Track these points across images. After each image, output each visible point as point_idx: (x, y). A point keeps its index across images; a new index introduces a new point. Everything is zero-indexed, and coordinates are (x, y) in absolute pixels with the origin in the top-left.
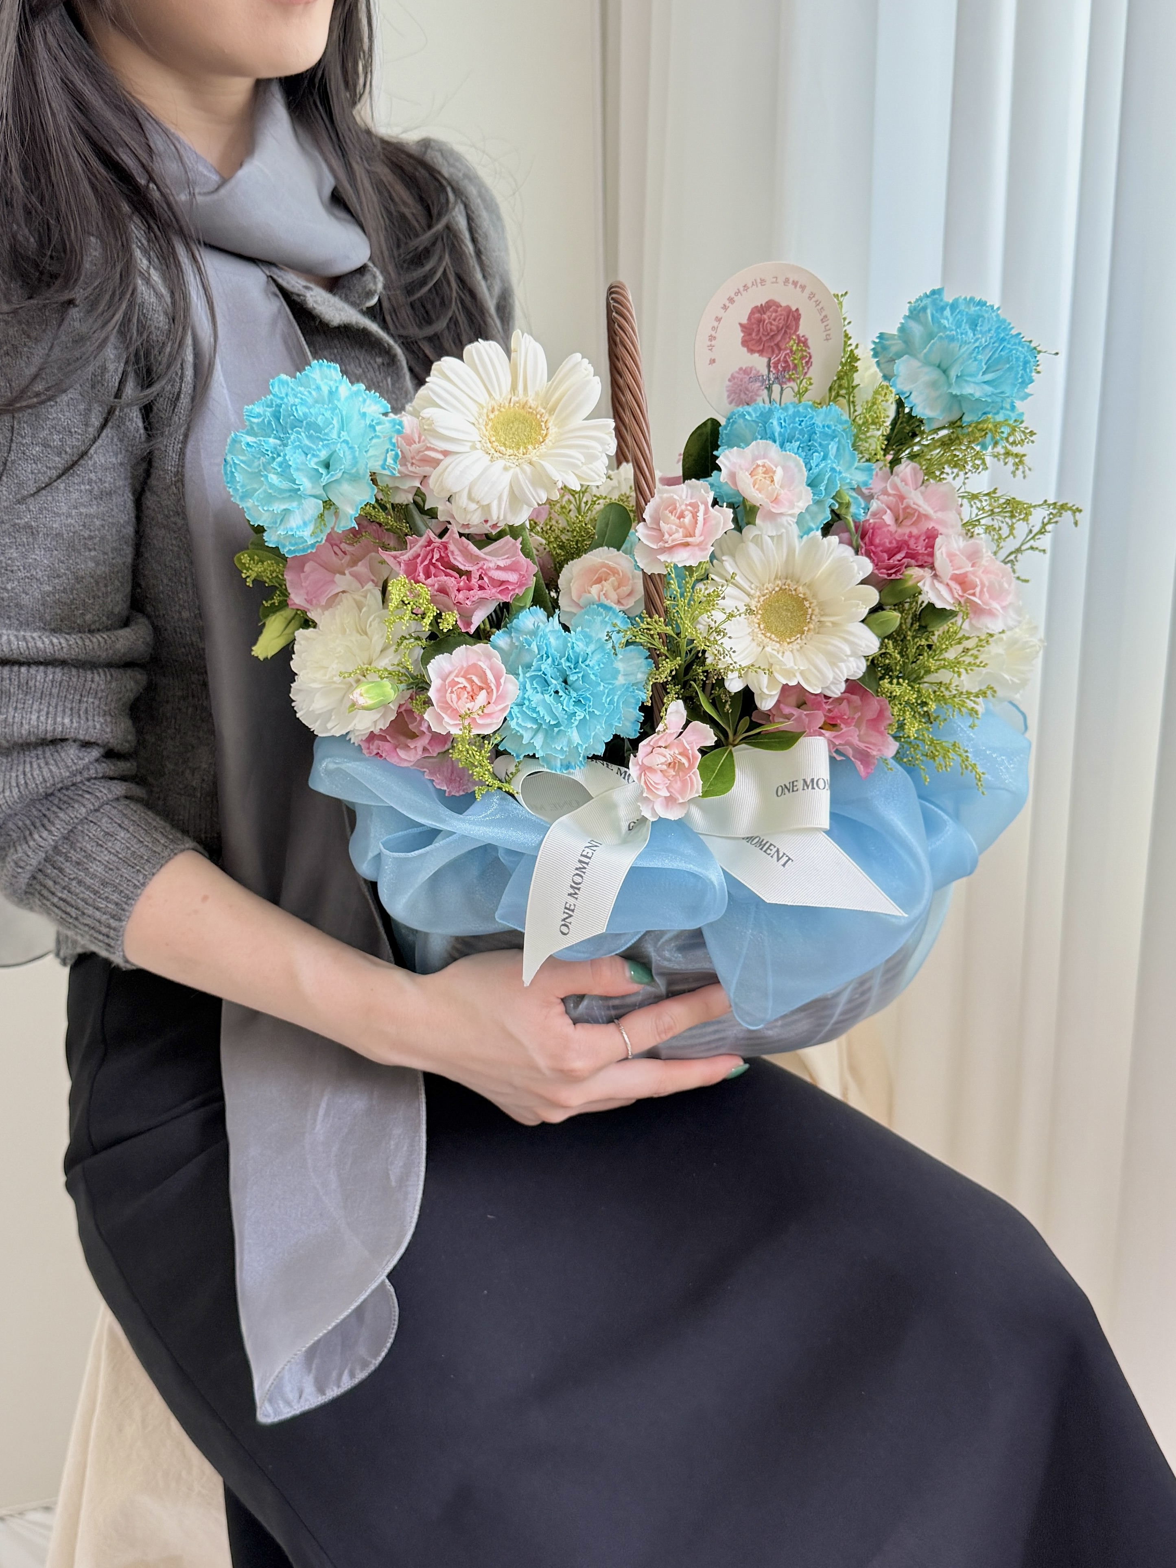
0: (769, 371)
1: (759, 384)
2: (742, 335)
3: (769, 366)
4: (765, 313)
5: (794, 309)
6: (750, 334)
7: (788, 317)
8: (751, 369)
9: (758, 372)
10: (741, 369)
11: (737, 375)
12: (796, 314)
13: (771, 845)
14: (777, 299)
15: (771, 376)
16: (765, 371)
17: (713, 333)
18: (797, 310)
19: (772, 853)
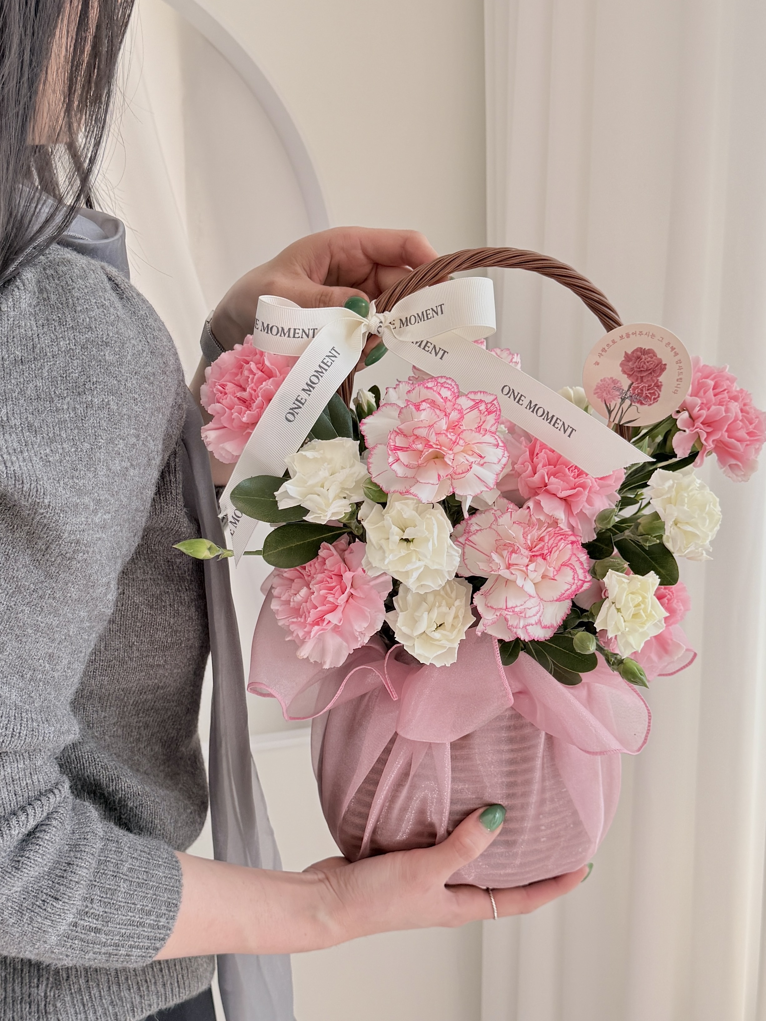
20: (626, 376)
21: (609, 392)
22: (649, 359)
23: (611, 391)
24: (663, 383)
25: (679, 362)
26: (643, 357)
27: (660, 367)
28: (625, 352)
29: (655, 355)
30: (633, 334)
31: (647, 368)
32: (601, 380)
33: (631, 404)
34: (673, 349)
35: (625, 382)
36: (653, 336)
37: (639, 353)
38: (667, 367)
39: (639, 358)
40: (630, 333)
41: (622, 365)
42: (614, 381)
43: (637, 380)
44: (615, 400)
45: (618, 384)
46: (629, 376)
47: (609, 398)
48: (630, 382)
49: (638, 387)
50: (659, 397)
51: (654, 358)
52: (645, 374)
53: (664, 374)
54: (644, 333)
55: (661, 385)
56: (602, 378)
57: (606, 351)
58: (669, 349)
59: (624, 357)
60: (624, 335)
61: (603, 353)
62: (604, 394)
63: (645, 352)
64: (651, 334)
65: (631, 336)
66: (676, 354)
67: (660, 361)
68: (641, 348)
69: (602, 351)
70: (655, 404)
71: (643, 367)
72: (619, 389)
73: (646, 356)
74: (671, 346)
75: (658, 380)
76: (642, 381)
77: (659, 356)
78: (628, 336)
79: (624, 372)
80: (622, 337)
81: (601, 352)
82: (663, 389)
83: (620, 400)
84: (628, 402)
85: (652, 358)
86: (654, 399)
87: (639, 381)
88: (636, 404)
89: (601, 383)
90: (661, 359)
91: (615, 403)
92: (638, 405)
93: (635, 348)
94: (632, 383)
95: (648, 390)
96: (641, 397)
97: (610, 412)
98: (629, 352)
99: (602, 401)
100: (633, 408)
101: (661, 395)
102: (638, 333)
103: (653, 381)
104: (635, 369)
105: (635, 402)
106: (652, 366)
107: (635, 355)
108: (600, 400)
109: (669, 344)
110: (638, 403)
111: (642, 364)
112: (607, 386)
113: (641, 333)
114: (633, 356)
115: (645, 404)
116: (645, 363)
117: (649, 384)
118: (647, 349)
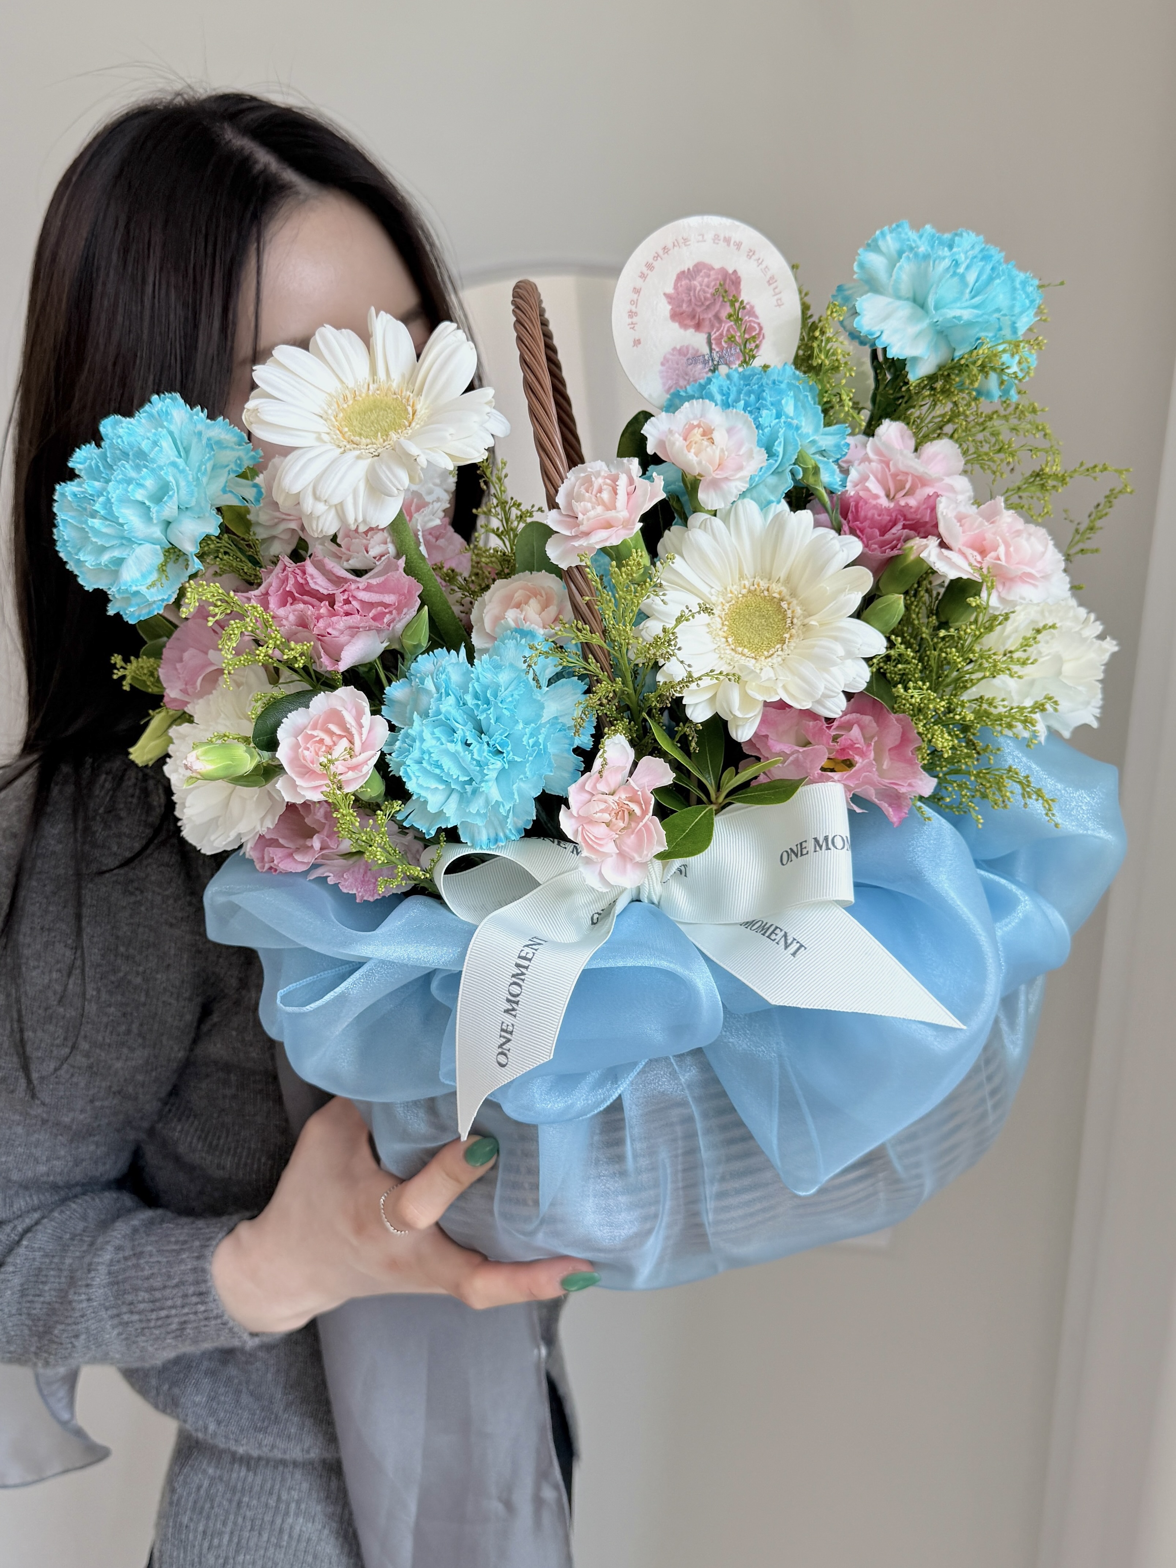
0: (711, 349)
1: (700, 366)
2: (669, 307)
3: (710, 343)
4: (694, 279)
5: (731, 271)
6: (680, 306)
7: (725, 280)
8: (687, 348)
9: (697, 351)
10: (674, 349)
11: (671, 357)
12: (733, 277)
13: (777, 928)
14: (707, 260)
15: (714, 354)
16: (706, 350)
17: (634, 309)
18: (735, 272)
19: (778, 938)
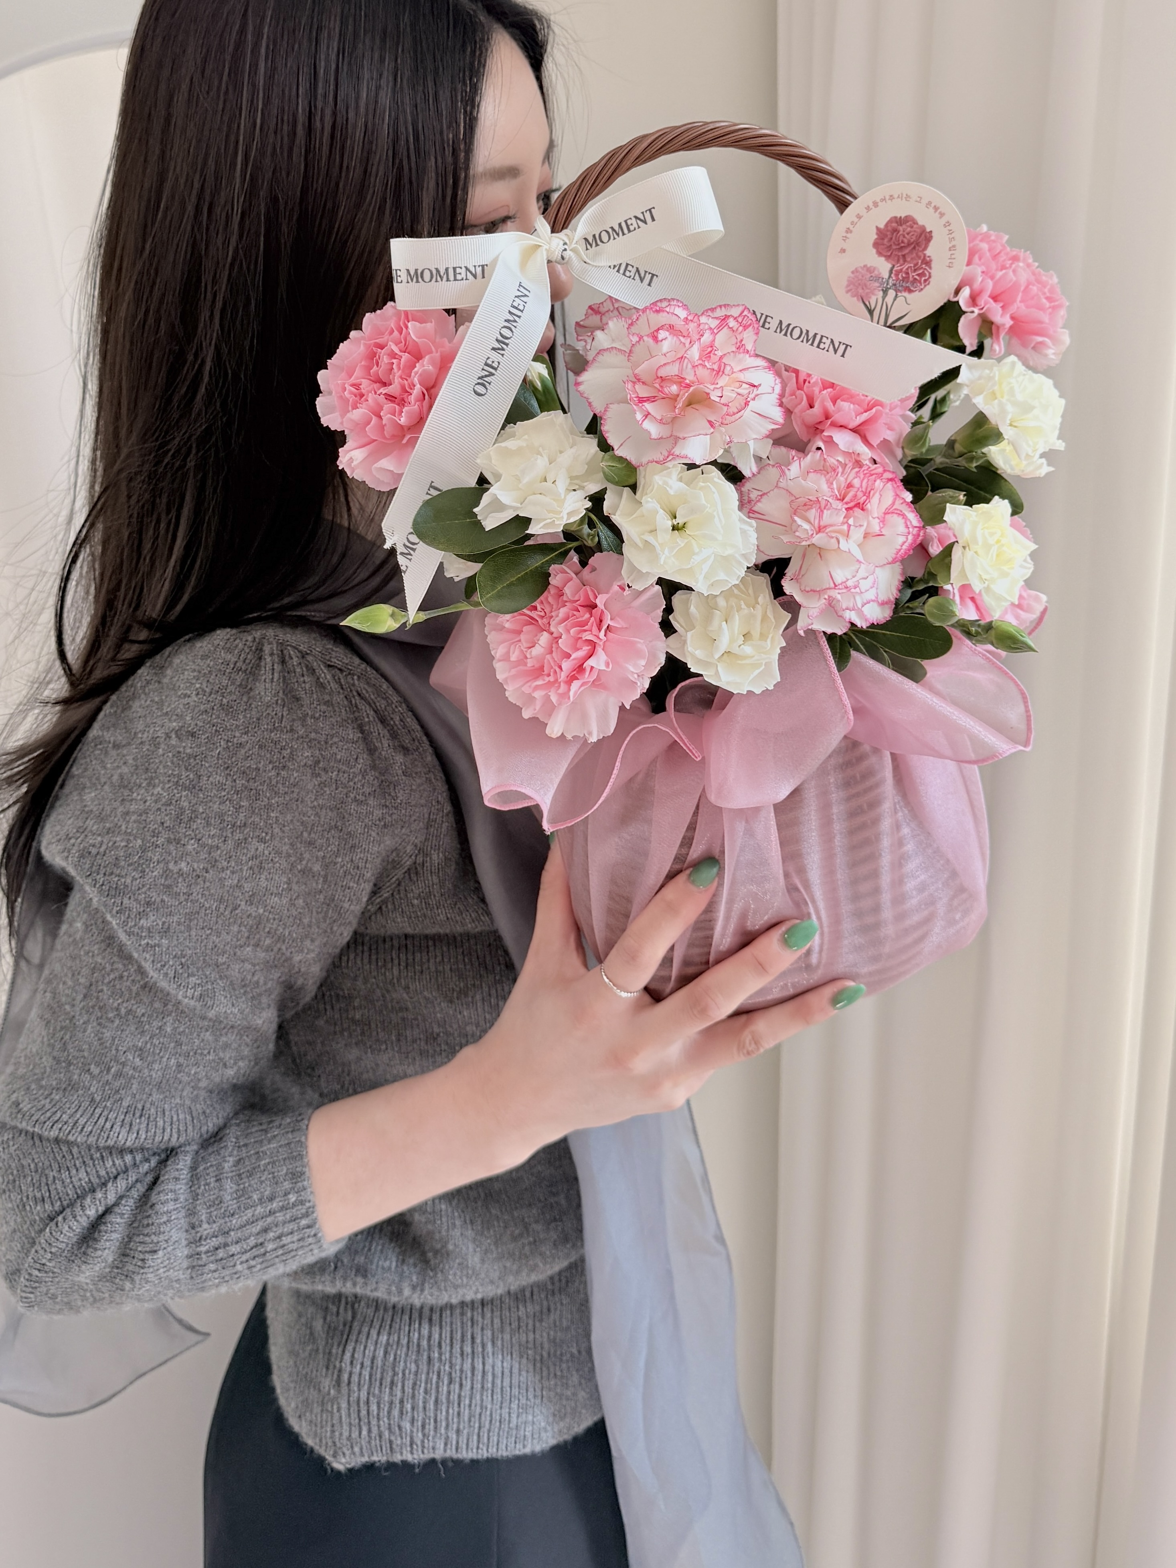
20: (883, 259)
21: (866, 285)
22: (909, 229)
23: (868, 283)
24: (933, 258)
25: (948, 224)
26: (901, 228)
27: (925, 237)
28: (877, 227)
29: (915, 222)
30: (883, 200)
31: (909, 241)
32: (853, 272)
33: (896, 296)
34: (936, 209)
35: (883, 267)
36: (908, 197)
37: (894, 225)
38: (933, 234)
39: (895, 231)
40: (878, 200)
41: (876, 245)
42: (870, 270)
43: (898, 261)
44: (873, 294)
45: (876, 272)
46: (888, 258)
47: (867, 294)
48: (889, 266)
49: (901, 270)
50: (930, 277)
51: (915, 226)
52: (906, 251)
53: (932, 244)
54: (896, 196)
55: (931, 261)
56: (853, 269)
57: (851, 232)
58: (931, 210)
59: (877, 234)
60: (871, 206)
61: (849, 235)
62: (860, 291)
63: (900, 221)
64: (905, 196)
65: (880, 204)
66: (942, 215)
67: (923, 229)
68: (896, 217)
69: (847, 232)
70: (928, 287)
71: (903, 242)
72: (878, 278)
73: (904, 226)
74: (933, 205)
75: (925, 255)
76: (905, 261)
77: (921, 223)
78: (876, 204)
79: (880, 254)
80: (868, 209)
81: (845, 234)
82: (933, 265)
83: (881, 293)
84: (891, 293)
85: (912, 227)
86: (925, 281)
87: (901, 261)
88: (904, 294)
89: (852, 275)
90: (924, 226)
91: (876, 298)
92: (906, 294)
93: (888, 219)
94: (894, 266)
95: (915, 270)
96: (907, 282)
97: (871, 312)
98: (882, 226)
99: (858, 300)
100: (900, 299)
101: (933, 274)
102: (887, 198)
103: (919, 257)
104: (894, 247)
105: (901, 292)
106: (914, 238)
107: (889, 228)
108: (855, 299)
109: (930, 203)
110: (905, 291)
111: (901, 238)
112: (860, 277)
113: (892, 197)
114: (888, 231)
115: (913, 291)
116: (904, 237)
117: (915, 262)
118: (903, 216)
